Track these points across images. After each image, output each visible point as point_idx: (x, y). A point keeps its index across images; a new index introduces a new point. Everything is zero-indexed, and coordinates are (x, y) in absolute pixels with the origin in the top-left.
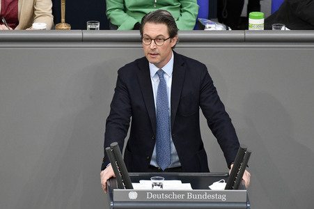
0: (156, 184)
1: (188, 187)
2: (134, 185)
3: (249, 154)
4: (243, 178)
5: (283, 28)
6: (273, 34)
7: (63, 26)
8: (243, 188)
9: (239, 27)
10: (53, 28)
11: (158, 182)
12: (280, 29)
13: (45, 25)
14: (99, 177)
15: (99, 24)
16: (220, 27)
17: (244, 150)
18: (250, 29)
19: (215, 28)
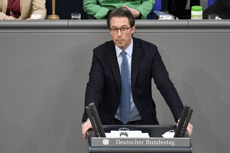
0: (122, 134)
1: (146, 135)
2: (106, 134)
3: (192, 111)
4: (187, 129)
5: (217, 18)
6: (209, 22)
7: (54, 17)
8: (187, 136)
10: (46, 18)
12: (214, 18)
13: (41, 16)
14: (81, 129)
15: (80, 15)
16: (170, 17)
17: (187, 108)
18: (192, 18)
19: (166, 18)
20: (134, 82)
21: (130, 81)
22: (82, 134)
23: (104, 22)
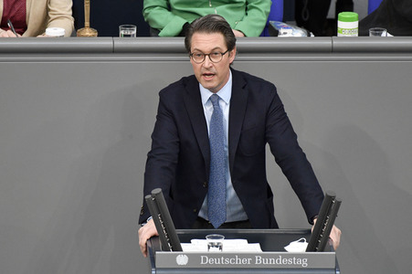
0: (213, 245)
1: (256, 248)
2: (183, 246)
3: (339, 204)
4: (331, 236)
5: (384, 34)
6: (370, 42)
7: (88, 31)
8: (331, 249)
9: (324, 32)
10: (74, 34)
11: (215, 241)
12: (380, 34)
15: (135, 29)
16: (299, 33)
17: (331, 198)
18: (339, 35)
19: (292, 34)
20: (234, 151)
21: (226, 149)
22: (139, 246)
23: (180, 42)
